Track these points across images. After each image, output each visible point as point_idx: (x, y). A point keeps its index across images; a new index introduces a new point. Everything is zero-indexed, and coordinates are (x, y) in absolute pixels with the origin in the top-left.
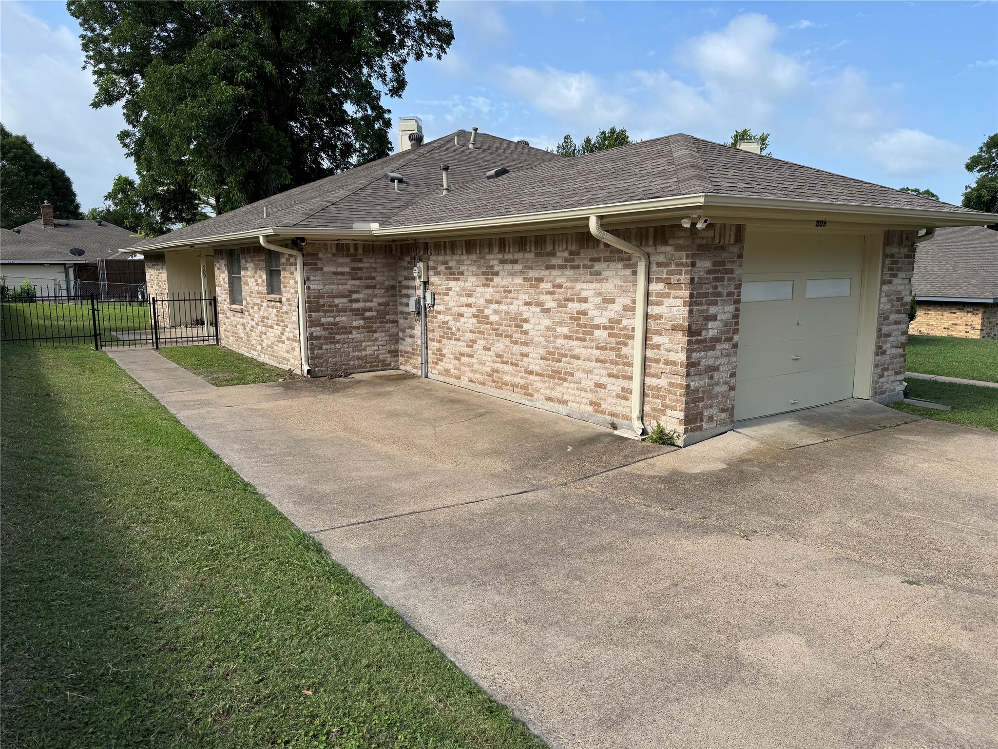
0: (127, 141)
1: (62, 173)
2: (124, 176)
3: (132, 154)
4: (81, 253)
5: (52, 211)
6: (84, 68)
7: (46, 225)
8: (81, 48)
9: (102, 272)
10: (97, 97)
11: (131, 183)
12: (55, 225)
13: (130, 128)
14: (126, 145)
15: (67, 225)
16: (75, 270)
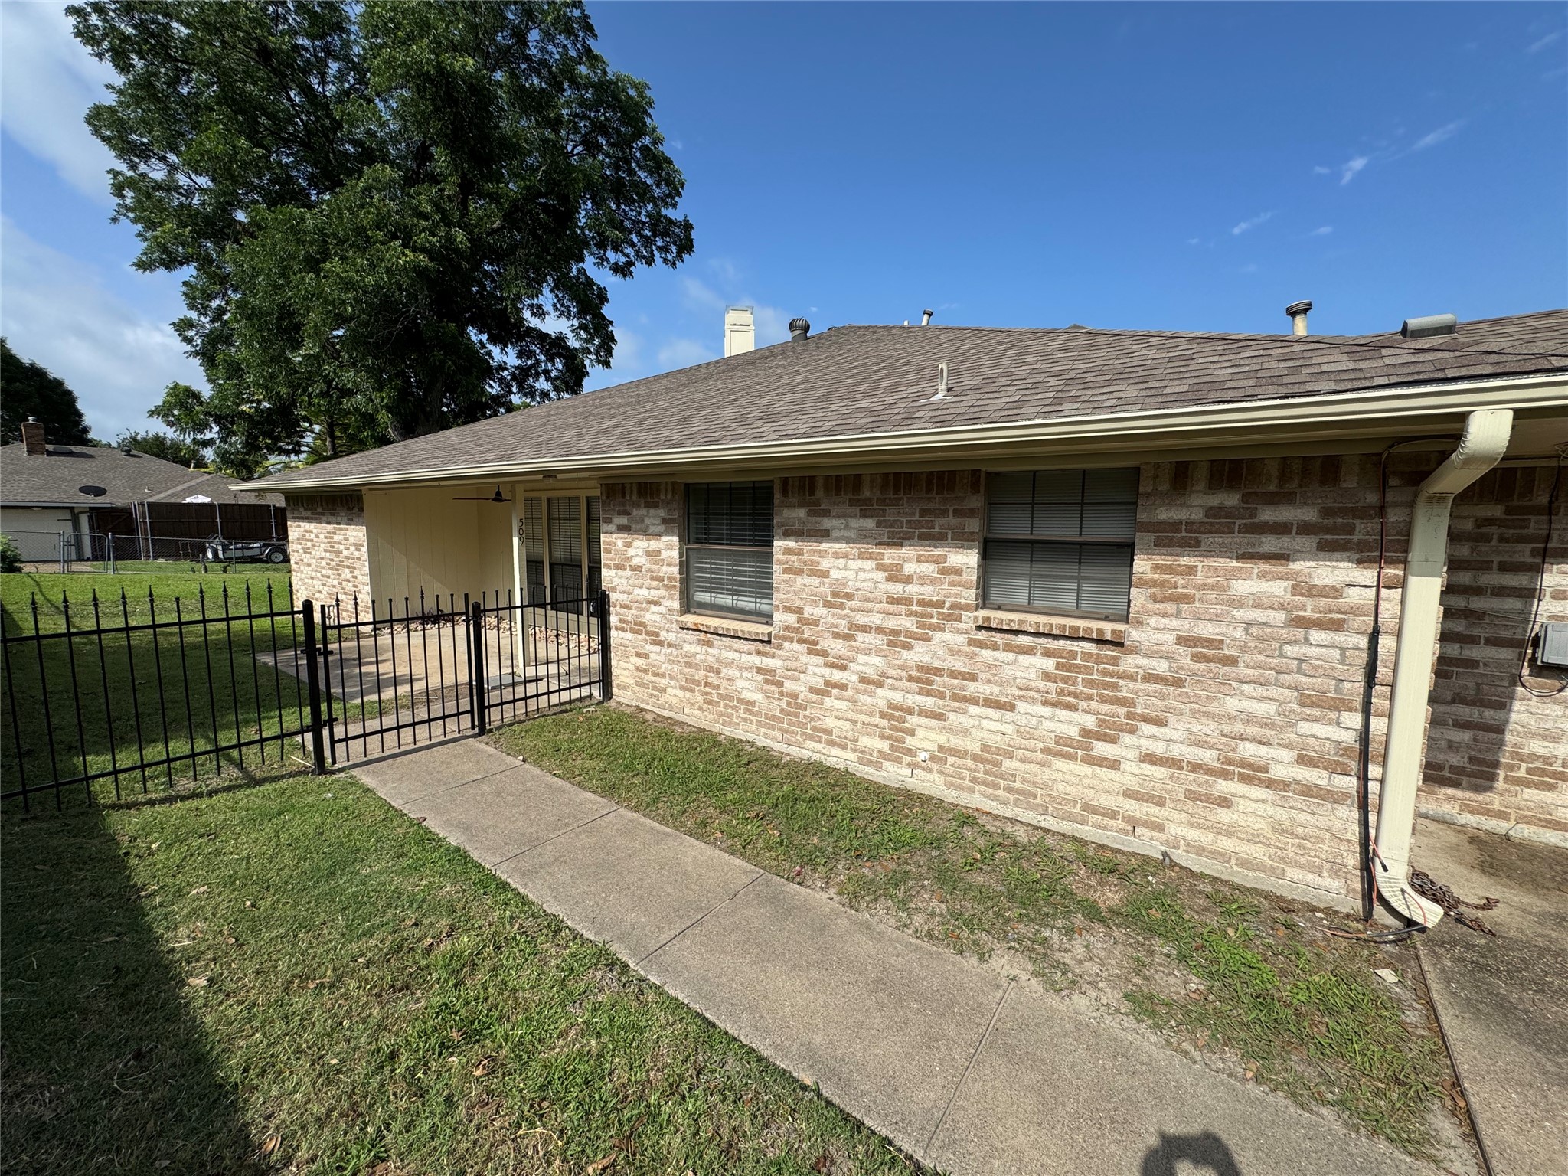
0: (191, 333)
1: (58, 383)
2: (182, 383)
3: (196, 354)
4: (99, 492)
5: (42, 432)
6: (115, 220)
7: (31, 452)
8: (109, 189)
9: (143, 522)
10: (145, 254)
11: (196, 396)
12: (49, 454)
13: (193, 315)
14: (188, 340)
15: (71, 454)
16: (90, 518)
